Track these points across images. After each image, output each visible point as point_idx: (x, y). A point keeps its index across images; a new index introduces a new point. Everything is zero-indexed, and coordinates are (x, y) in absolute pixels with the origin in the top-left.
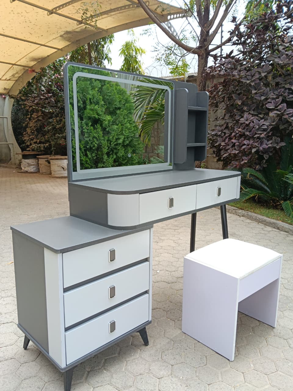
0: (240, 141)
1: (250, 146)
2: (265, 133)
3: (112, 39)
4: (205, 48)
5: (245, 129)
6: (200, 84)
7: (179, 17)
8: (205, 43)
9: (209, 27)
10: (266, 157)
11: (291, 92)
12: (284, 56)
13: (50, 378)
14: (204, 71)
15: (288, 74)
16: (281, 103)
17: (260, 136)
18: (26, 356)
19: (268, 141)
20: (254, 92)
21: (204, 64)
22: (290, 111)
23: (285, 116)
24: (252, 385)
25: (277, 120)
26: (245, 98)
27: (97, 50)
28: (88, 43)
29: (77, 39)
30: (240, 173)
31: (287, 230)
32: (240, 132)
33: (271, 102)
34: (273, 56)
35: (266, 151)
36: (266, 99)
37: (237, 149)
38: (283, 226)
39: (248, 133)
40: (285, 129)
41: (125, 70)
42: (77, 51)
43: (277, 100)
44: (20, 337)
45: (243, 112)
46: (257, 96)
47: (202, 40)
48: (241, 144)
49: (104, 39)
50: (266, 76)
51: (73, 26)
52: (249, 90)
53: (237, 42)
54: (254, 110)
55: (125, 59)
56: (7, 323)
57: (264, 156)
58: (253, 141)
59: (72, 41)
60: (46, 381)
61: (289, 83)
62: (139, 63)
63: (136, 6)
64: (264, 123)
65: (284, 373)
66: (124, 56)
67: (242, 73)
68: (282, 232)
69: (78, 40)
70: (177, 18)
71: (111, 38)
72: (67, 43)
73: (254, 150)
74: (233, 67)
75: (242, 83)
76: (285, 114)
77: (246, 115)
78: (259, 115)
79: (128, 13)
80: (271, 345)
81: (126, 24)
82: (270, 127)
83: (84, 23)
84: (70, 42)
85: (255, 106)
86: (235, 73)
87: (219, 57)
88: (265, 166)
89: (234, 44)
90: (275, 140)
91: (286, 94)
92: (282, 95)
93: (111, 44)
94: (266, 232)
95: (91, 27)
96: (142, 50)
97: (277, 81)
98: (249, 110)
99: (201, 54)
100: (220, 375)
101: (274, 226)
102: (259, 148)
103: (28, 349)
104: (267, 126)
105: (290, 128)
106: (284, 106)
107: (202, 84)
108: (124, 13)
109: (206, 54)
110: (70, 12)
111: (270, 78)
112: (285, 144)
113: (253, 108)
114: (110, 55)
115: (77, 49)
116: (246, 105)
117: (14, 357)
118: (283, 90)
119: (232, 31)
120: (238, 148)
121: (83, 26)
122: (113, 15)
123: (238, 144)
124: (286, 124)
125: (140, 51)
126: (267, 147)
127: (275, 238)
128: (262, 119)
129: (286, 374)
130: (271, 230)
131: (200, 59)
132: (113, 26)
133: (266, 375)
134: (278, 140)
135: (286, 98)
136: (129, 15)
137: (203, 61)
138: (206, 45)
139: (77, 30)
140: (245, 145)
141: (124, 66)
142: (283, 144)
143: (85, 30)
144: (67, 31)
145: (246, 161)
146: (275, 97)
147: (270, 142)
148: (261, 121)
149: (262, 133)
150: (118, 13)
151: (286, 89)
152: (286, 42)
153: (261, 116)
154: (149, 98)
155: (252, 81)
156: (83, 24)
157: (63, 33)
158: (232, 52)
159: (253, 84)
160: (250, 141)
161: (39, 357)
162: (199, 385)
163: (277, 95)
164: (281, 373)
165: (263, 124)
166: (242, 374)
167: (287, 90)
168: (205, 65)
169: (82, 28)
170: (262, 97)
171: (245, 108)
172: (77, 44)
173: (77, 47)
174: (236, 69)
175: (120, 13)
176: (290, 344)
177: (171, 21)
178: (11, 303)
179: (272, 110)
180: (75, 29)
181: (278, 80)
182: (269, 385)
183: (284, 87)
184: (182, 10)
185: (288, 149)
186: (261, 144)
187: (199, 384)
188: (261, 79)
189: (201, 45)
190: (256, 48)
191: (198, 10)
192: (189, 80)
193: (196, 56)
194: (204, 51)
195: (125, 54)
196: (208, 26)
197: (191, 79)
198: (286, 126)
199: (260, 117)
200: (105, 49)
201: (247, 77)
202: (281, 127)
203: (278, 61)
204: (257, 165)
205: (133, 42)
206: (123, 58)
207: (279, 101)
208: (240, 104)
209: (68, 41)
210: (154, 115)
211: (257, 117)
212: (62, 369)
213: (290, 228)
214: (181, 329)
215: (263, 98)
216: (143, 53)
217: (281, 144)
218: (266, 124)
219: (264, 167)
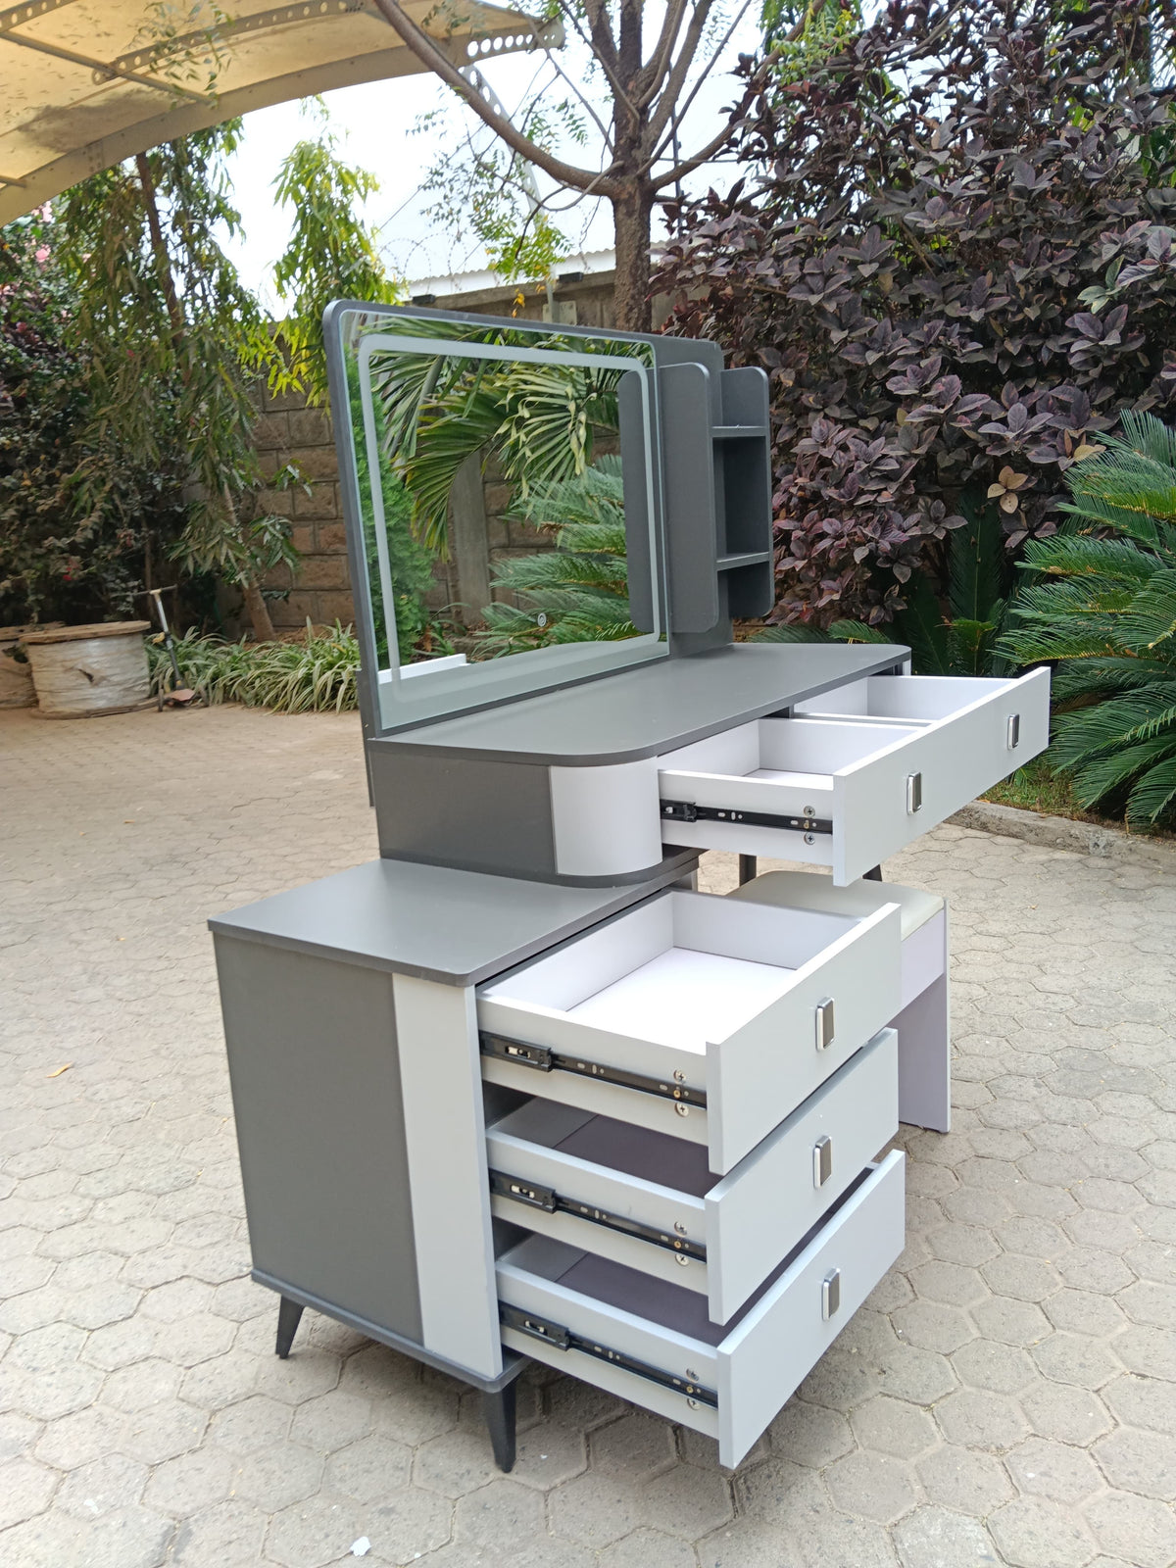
0: (806, 523)
1: (845, 540)
2: (894, 487)
3: (234, 133)
4: (640, 170)
5: (819, 477)
6: (631, 310)
7: (515, 48)
8: (638, 154)
9: (644, 92)
10: (902, 574)
11: (969, 330)
12: (937, 199)
13: (423, 1430)
14: (639, 262)
15: (948, 264)
16: (941, 375)
17: (875, 500)
18: (294, 1379)
19: (905, 516)
20: (837, 336)
21: (639, 235)
22: (975, 401)
23: (961, 421)
24: (1075, 1331)
25: (932, 437)
26: (805, 361)
27: (181, 183)
28: (139, 152)
29: (91, 138)
30: (909, 649)
31: (1016, 830)
32: (802, 488)
33: (904, 373)
34: (894, 199)
35: (899, 553)
36: (884, 362)
37: (798, 554)
38: (998, 815)
39: (830, 492)
40: (959, 467)
41: (305, 260)
42: (90, 190)
43: (924, 363)
44: (242, 1323)
45: (803, 411)
46: (849, 353)
47: (622, 142)
48: (811, 536)
49: (204, 136)
50: (874, 276)
51: (78, 87)
52: (815, 330)
53: (757, 148)
54: (840, 403)
55: (302, 215)
56: (167, 1283)
57: (896, 572)
58: (853, 522)
59: (68, 147)
60: (412, 1444)
61: (957, 299)
62: (361, 231)
63: (342, 6)
64: (885, 451)
65: (1159, 1281)
66: (297, 205)
67: (790, 264)
68: (1000, 839)
69: (95, 142)
70: (504, 50)
71: (230, 131)
72: (48, 156)
73: (860, 554)
74: (753, 244)
75: (787, 304)
76: (957, 415)
77: (817, 425)
78: (862, 423)
79: (307, 31)
80: (1092, 1208)
81: (299, 74)
82: (908, 463)
83: (122, 76)
84: (58, 150)
85: (845, 386)
86: (765, 267)
87: (687, 204)
88: (899, 608)
89: (744, 156)
90: (928, 509)
91: (955, 341)
92: (937, 344)
93: (233, 153)
94: (946, 846)
95: (151, 89)
96: (365, 177)
97: (914, 292)
98: (825, 406)
99: (624, 196)
100: (969, 1322)
101: (968, 820)
102: (877, 542)
103: (293, 1355)
104: (900, 463)
105: (974, 464)
106: (950, 387)
107: (636, 310)
108: (290, 34)
109: (643, 195)
110: (66, 32)
111: (887, 282)
112: (965, 523)
113: (837, 398)
114: (233, 203)
115: (91, 179)
116: (812, 386)
117: (257, 1390)
118: (940, 324)
119: (734, 107)
120: (800, 548)
121: (122, 87)
122: (246, 40)
123: (800, 533)
124: (959, 450)
125: (360, 182)
126: (905, 537)
127: (982, 861)
128: (874, 435)
129: (1166, 1282)
130: (961, 835)
131: (620, 216)
132: (245, 84)
133: (1109, 1295)
134: (937, 509)
135: (955, 354)
136: (309, 40)
137: (632, 223)
138: (640, 161)
139: (92, 103)
140: (822, 536)
141: (297, 241)
142: (958, 522)
143: (126, 100)
144: (48, 107)
145: (836, 597)
146: (914, 351)
147: (913, 519)
148: (874, 444)
149: (882, 486)
150: (265, 35)
151: (950, 321)
152: (935, 147)
153: (871, 424)
154: (430, 372)
155: (829, 298)
156: (119, 80)
157: (31, 115)
158: (738, 188)
159: (831, 307)
160: (841, 521)
161: (344, 1379)
162: (917, 1362)
163: (919, 343)
164: (1150, 1283)
165: (884, 456)
166: (1037, 1307)
167: (957, 327)
168: (641, 238)
169: (114, 94)
170: (868, 353)
171: (809, 399)
172: (91, 159)
173: (92, 169)
174: (762, 254)
175: (274, 32)
176: (1150, 1194)
177: (478, 64)
179: (911, 401)
180: (84, 99)
181: (919, 286)
182: (1128, 1323)
183: (941, 314)
184: (522, 22)
185: (973, 540)
186: (883, 530)
187: (917, 1358)
188: (857, 285)
189: (620, 163)
190: (825, 171)
191: (595, 23)
192: (564, 290)
193: (606, 203)
194: (633, 183)
195: (296, 195)
196: (643, 85)
197: (572, 287)
198: (960, 454)
199: (866, 430)
200: (208, 175)
201: (808, 279)
202: (945, 461)
203: (916, 219)
204: (872, 606)
205: (326, 143)
206: (291, 209)
207: (932, 365)
208: (791, 383)
209: (50, 146)
210: (451, 437)
211: (856, 431)
212: (492, 1383)
213: (1027, 821)
215: (872, 357)
216: (370, 190)
217: (952, 523)
218: (892, 452)
219: (895, 612)
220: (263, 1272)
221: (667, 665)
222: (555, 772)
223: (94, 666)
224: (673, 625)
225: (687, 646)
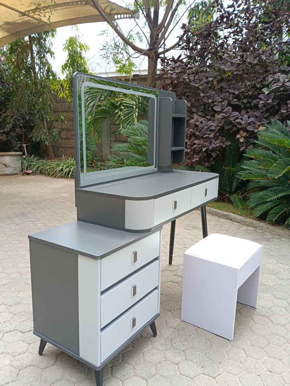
0: (191, 141)
1: (201, 145)
2: (213, 133)
3: (54, 33)
4: (156, 50)
5: (195, 129)
6: (151, 84)
7: (127, 18)
8: (155, 46)
9: (158, 31)
10: (214, 155)
11: (235, 96)
12: (229, 63)
13: (77, 378)
14: (154, 73)
15: (230, 80)
16: (227, 107)
17: (209, 136)
18: (43, 361)
19: (216, 140)
20: (202, 95)
21: (154, 66)
22: (234, 114)
23: (231, 118)
24: (253, 358)
25: (224, 122)
26: (193, 100)
27: (39, 44)
28: (30, 35)
29: (17, 30)
30: (219, 175)
31: (239, 221)
32: (191, 132)
33: (218, 105)
34: (218, 62)
35: (214, 150)
36: (213, 102)
37: (189, 148)
38: (235, 217)
39: (198, 133)
40: (229, 130)
41: (69, 65)
42: (16, 43)
43: (223, 103)
44: (30, 344)
45: (192, 113)
46: (204, 99)
47: (152, 43)
48: (192, 144)
49: (46, 33)
50: (212, 81)
51: (15, 17)
52: (196, 93)
53: (185, 47)
54: (201, 112)
55: (70, 54)
56: (10, 331)
57: (213, 154)
58: (203, 141)
59: (11, 32)
60: (74, 382)
61: (232, 88)
62: (84, 59)
63: (84, 3)
64: (212, 124)
65: (275, 345)
66: (69, 52)
67: (191, 76)
68: (235, 223)
69: (18, 32)
70: (124, 18)
71: (53, 32)
72: (6, 34)
73: (204, 149)
74: (183, 70)
75: (190, 86)
76: (230, 117)
77: (195, 116)
78: (206, 117)
79: (74, 9)
80: (258, 324)
81: (72, 19)
82: (217, 127)
83: (26, 15)
84: (9, 33)
85: (203, 108)
86: (185, 76)
87: (167, 59)
88: (213, 163)
89: (182, 49)
90: (221, 139)
91: (231, 98)
92: (227, 99)
93: (53, 38)
94: (221, 224)
95: (34, 19)
96: (86, 46)
97: (221, 86)
98: (198, 112)
99: (151, 56)
100: (226, 354)
101: (227, 218)
102: (208, 147)
103: (43, 354)
104: (215, 127)
105: (233, 129)
106: (229, 109)
107: (152, 84)
108: (70, 9)
109: (156, 56)
110: (13, 3)
111: (215, 83)
112: (230, 143)
113: (201, 110)
114: (53, 50)
115: (16, 41)
116: (195, 107)
117: (33, 364)
118: (228, 94)
119: (180, 36)
120: (189, 146)
121: (26, 18)
122: (59, 10)
123: (190, 143)
124: (230, 125)
125: (85, 47)
126: (215, 146)
127: (230, 228)
128: (209, 120)
129: (277, 345)
130: (225, 221)
131: (150, 61)
132: (57, 20)
133: (262, 348)
134: (224, 140)
135: (231, 102)
136: (75, 11)
137: (153, 63)
138: (156, 48)
139: (18, 22)
140: (195, 144)
141: (68, 61)
142: (229, 143)
143: (27, 22)
144: (7, 22)
145: (197, 159)
146: (221, 100)
147: (218, 141)
148: (209, 122)
149: (211, 133)
150: (64, 8)
151: (230, 93)
152: (229, 50)
153: (209, 117)
154: (99, 96)
155: (201, 85)
156: (26, 16)
157: (2, 23)
158: (180, 56)
159: (201, 88)
160: (200, 140)
161: (57, 362)
162: (212, 365)
163: (222, 98)
164: (272, 345)
165: (212, 125)
166: (243, 351)
167: (232, 95)
168: (155, 67)
169: (24, 20)
170: (209, 100)
171: (194, 110)
172: (17, 36)
173: (17, 38)
174: (185, 73)
175: (66, 8)
176: (272, 321)
177: (117, 21)
178: (5, 311)
179: (219, 112)
180: (16, 21)
181: (223, 84)
182: (267, 356)
183: (228, 92)
184: (129, 11)
185: (232, 148)
186: (210, 144)
187: (211, 364)
188: (207, 83)
189: (151, 48)
190: (201, 54)
191: (147, 13)
192: (134, 78)
193: (147, 57)
194: (154, 53)
195: (69, 49)
196: (158, 29)
197: (136, 78)
198: (230, 126)
199: (208, 119)
200: (47, 42)
201: (196, 80)
202: (226, 128)
203: (224, 68)
204: (206, 162)
205: (77, 37)
206: (67, 53)
207: (225, 104)
208: (190, 106)
209: (7, 31)
210: (103, 112)
211: (205, 119)
212: (98, 368)
213: (242, 219)
214: (180, 319)
215: (210, 101)
216: (87, 49)
217: (227, 143)
218: (213, 125)
219: (212, 165)
220: (36, 332)
221: (156, 174)
222: (127, 201)
223: (7, 163)
224: (158, 164)
225: (162, 170)
